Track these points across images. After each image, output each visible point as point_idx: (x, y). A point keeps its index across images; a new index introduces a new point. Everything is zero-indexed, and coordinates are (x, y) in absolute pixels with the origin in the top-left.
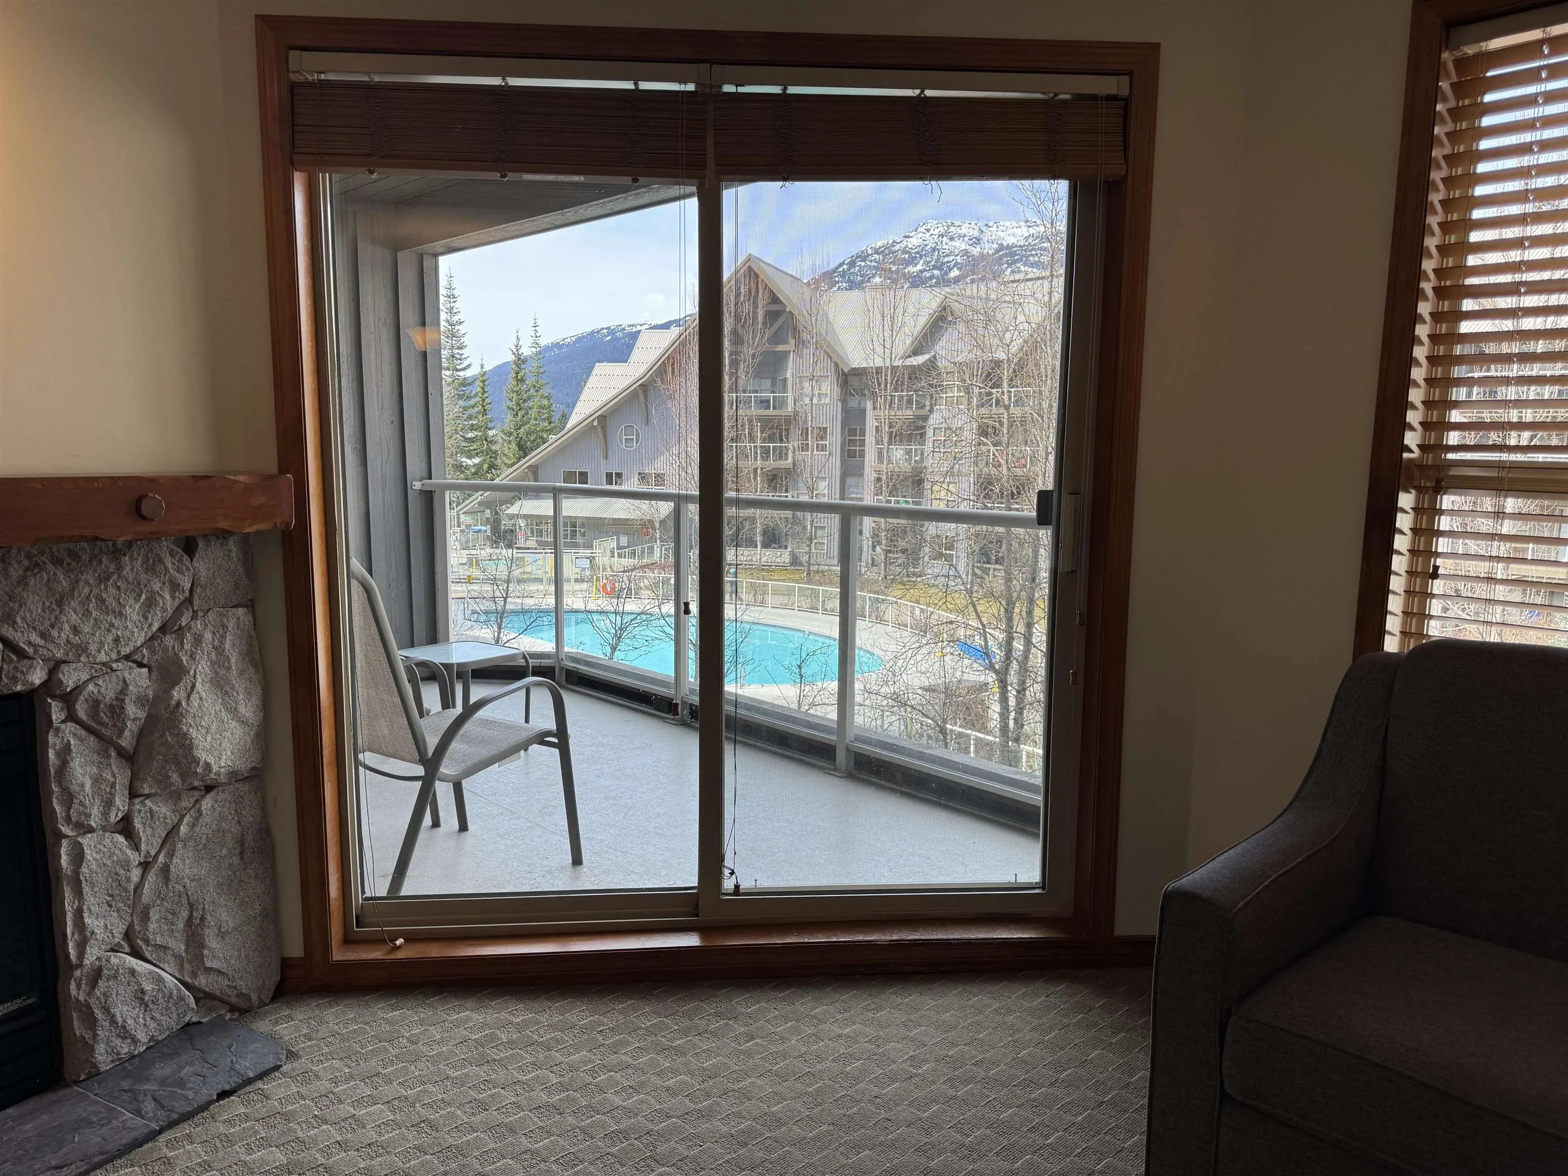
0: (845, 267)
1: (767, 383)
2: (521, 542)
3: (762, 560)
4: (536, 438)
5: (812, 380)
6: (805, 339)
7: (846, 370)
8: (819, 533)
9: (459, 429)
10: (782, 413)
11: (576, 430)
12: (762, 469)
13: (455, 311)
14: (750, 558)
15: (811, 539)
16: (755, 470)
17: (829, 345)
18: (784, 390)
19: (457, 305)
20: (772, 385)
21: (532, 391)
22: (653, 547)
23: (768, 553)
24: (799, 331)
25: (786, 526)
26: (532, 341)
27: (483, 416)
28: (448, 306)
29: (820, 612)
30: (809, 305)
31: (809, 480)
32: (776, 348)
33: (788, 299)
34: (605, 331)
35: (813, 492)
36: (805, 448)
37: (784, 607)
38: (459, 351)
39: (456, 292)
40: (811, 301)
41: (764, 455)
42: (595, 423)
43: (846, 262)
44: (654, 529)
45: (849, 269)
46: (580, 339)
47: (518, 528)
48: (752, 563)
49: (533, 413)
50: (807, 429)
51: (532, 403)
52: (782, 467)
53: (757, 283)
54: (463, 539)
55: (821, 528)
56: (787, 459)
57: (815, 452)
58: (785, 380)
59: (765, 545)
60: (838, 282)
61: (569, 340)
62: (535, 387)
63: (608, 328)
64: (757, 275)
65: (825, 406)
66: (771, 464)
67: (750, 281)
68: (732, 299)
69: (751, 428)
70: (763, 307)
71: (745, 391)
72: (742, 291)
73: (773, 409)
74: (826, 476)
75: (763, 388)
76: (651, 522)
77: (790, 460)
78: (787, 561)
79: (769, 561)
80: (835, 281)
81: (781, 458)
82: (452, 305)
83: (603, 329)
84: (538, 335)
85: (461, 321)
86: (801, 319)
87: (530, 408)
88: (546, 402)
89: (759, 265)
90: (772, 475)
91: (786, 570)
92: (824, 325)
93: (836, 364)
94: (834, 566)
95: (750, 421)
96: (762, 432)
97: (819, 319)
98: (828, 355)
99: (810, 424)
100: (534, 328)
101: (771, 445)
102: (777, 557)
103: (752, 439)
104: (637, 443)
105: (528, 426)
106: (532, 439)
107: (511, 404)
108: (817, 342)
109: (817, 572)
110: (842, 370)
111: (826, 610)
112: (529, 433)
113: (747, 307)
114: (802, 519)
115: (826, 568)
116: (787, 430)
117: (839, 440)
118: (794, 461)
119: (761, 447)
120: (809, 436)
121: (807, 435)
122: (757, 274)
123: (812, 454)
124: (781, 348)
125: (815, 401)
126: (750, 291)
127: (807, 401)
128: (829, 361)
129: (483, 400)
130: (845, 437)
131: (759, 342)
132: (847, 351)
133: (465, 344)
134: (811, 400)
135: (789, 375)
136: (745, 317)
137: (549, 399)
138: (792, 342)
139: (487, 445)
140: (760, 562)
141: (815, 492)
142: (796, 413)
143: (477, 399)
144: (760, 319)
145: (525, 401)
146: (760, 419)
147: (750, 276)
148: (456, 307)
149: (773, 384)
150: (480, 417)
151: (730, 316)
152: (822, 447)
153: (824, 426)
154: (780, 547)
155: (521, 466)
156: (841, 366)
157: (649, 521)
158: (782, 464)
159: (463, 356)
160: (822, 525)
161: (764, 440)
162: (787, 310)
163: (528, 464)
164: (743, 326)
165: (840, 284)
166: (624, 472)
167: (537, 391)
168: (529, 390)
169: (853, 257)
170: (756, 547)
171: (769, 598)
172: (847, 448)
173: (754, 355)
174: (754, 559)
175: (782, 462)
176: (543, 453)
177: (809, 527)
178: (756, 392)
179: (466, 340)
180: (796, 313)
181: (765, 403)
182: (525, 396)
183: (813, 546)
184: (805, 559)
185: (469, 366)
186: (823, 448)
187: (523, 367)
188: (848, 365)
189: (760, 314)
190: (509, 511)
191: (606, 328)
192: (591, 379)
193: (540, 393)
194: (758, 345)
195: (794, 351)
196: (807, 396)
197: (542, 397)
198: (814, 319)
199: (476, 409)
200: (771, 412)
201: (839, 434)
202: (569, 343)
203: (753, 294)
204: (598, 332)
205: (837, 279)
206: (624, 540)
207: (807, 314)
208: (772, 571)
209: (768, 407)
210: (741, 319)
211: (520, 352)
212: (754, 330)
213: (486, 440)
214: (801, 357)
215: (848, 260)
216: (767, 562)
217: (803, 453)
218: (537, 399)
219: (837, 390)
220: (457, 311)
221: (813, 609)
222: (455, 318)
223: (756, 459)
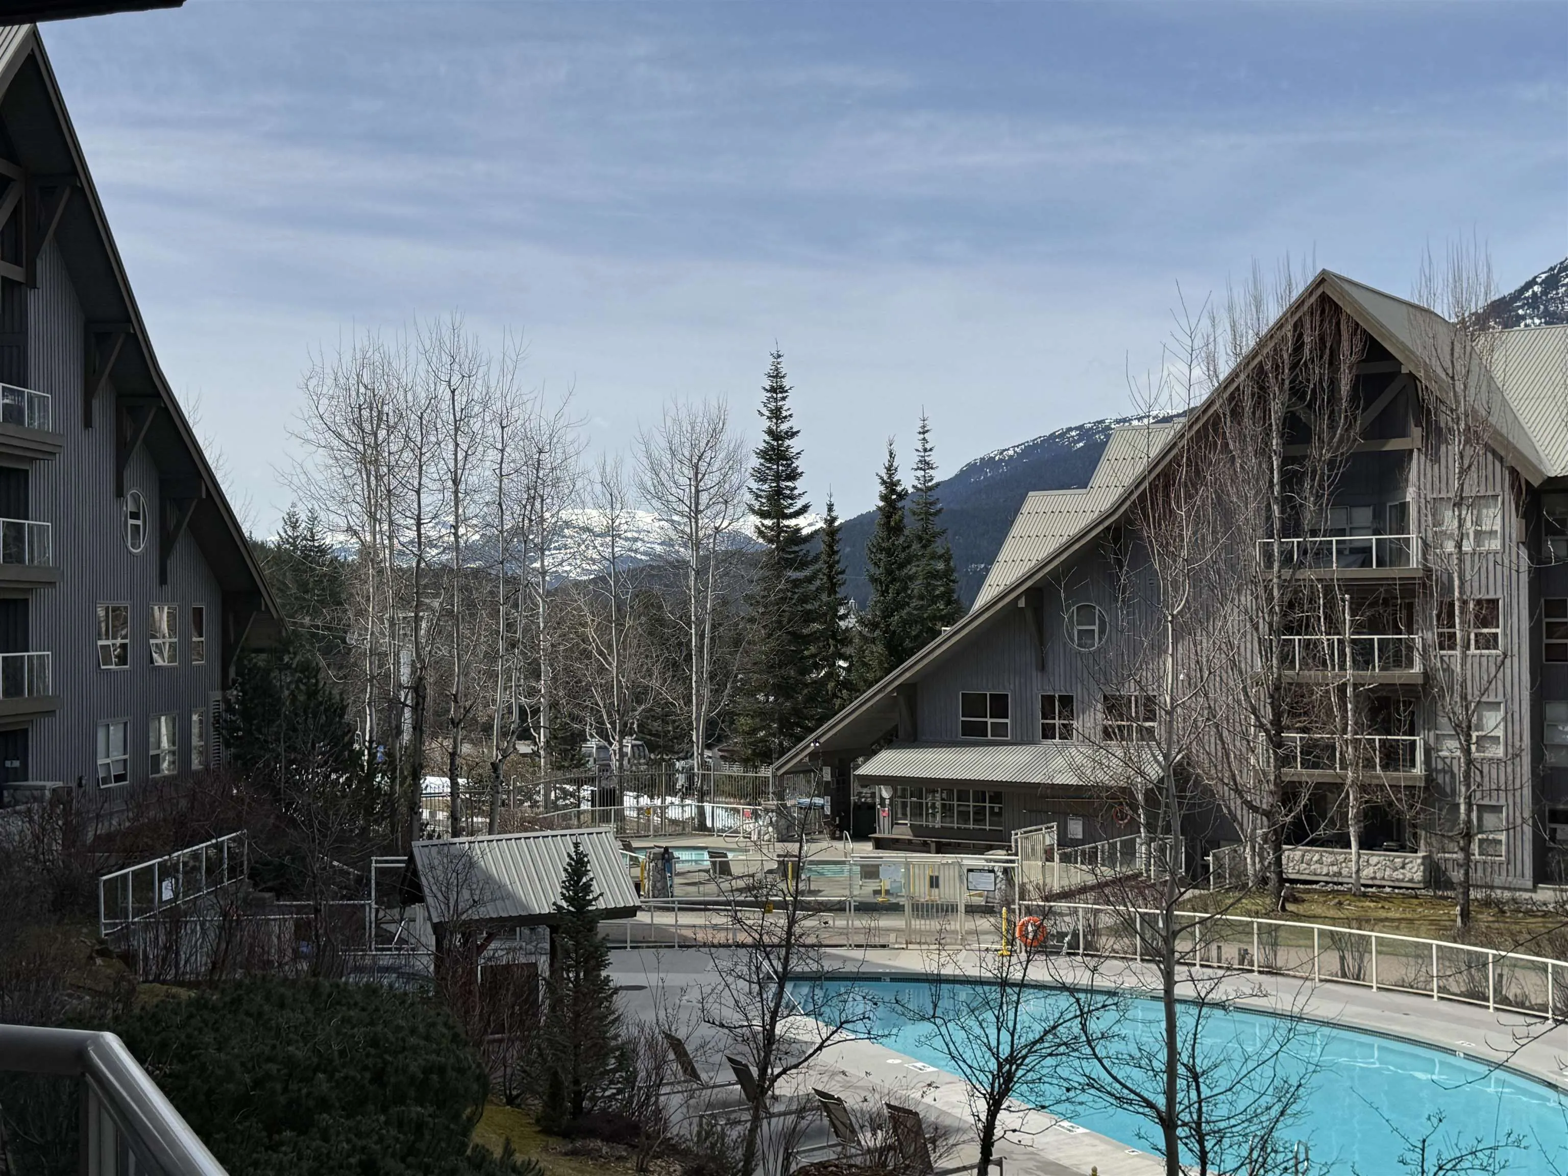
0: (1537, 288)
1: (1363, 515)
2: (884, 830)
3: (1364, 873)
4: (921, 632)
5: (1458, 505)
6: (1443, 425)
7: (1536, 483)
8: (1490, 820)
9: (785, 620)
10: (1394, 572)
11: (986, 616)
12: (1355, 686)
13: (784, 414)
14: (1335, 869)
15: (1468, 836)
16: (1342, 689)
17: (1497, 433)
18: (1402, 528)
19: (786, 404)
20: (1374, 517)
21: (916, 546)
22: (1133, 841)
23: (1373, 860)
24: (1429, 410)
25: (1411, 806)
26: (918, 459)
27: (829, 596)
28: (772, 405)
29: (1491, 1004)
30: (1448, 357)
31: (1458, 710)
32: (1384, 445)
33: (1404, 348)
34: (1073, 433)
35: (1469, 736)
36: (1448, 641)
37: (1405, 987)
38: (789, 484)
39: (786, 383)
40: (1452, 349)
41: (1359, 658)
42: (1022, 603)
43: (1539, 280)
44: (1134, 807)
45: (1545, 293)
46: (1030, 449)
47: (878, 800)
48: (1340, 880)
49: (916, 587)
50: (1452, 605)
51: (914, 570)
52: (1397, 682)
53: (1338, 324)
54: (783, 822)
55: (1496, 809)
56: (1410, 664)
57: (1473, 650)
58: (1403, 508)
59: (1368, 843)
60: (1523, 318)
61: (1011, 452)
62: (920, 539)
63: (1080, 428)
64: (1337, 309)
65: (1491, 557)
66: (1376, 674)
67: (1322, 321)
68: (1286, 356)
69: (1331, 604)
70: (1350, 368)
71: (1314, 533)
72: (1307, 339)
73: (1377, 566)
74: (1500, 698)
75: (1354, 525)
76: (1127, 792)
77: (1417, 668)
78: (1418, 876)
79: (1378, 875)
80: (1518, 315)
81: (1398, 664)
82: (780, 403)
83: (1070, 429)
84: (928, 446)
85: (794, 430)
86: (1433, 386)
87: (911, 578)
88: (941, 566)
89: (1341, 288)
90: (1378, 699)
91: (1416, 897)
92: (1484, 396)
93: (1513, 472)
94: (1526, 890)
95: (1328, 590)
96: (1353, 615)
97: (1472, 382)
98: (1494, 453)
99: (1457, 594)
100: (922, 436)
101: (1376, 637)
102: (1396, 869)
103: (1333, 626)
104: (1100, 639)
105: (907, 609)
106: (914, 633)
107: (877, 572)
108: (1468, 428)
109: (1487, 903)
110: (1527, 482)
111: (1505, 1000)
112: (904, 623)
113: (1317, 372)
114: (1448, 790)
115: (1507, 894)
116: (1410, 607)
117: (1525, 625)
118: (1425, 669)
119: (1353, 641)
120: (1457, 620)
121: (1451, 615)
122: (1336, 305)
123: (1464, 656)
124: (1394, 445)
125: (1467, 547)
126: (1322, 339)
127: (1450, 547)
128: (1498, 464)
129: (831, 567)
130: (1539, 621)
131: (1342, 436)
132: (1537, 445)
133: (799, 470)
134: (1459, 546)
135: (1410, 495)
136: (1314, 391)
137: (947, 561)
138: (1417, 432)
139: (836, 646)
140: (1359, 878)
141: (1474, 735)
142: (1428, 571)
143: (820, 565)
144: (1345, 388)
145: (901, 566)
146: (1349, 586)
147: (1323, 312)
148: (785, 408)
149: (1378, 515)
150: (824, 597)
151: (1281, 389)
152: (1488, 641)
153: (1491, 596)
154: (1402, 848)
155: (885, 687)
156: (1525, 475)
157: (1123, 790)
158: (1397, 676)
159: (796, 492)
160: (1493, 803)
161: (1358, 628)
162: (1404, 370)
163: (897, 683)
164: (1309, 406)
165: (1529, 321)
166: (1077, 693)
167: (924, 547)
168: (909, 547)
169: (1552, 269)
170: (1349, 846)
171: (1373, 964)
172: (1546, 641)
173: (1331, 463)
174: (1345, 872)
175: (1397, 672)
176: (926, 661)
177: (1463, 808)
178: (1342, 532)
179: (800, 464)
180: (1421, 374)
181: (1362, 554)
182: (903, 556)
183: (1475, 847)
184: (1457, 875)
185: (804, 509)
186: (1490, 642)
187: (900, 505)
188: (1541, 473)
189: (1343, 382)
190: (862, 771)
191: (1076, 428)
192: (1020, 520)
193: (929, 550)
194: (1341, 441)
195: (1419, 449)
196: (1451, 536)
197: (932, 558)
198: (1459, 387)
199: (818, 583)
200: (1374, 571)
201: (1525, 613)
202: (1011, 457)
203: (1328, 345)
204: (1063, 435)
205: (1521, 312)
206: (1076, 829)
207: (1443, 376)
208: (1385, 899)
209: (1367, 563)
210: (1305, 393)
211: (896, 478)
212: (1332, 412)
213: (834, 637)
214: (1436, 459)
215: (1543, 276)
216: (1374, 878)
217: (1442, 652)
218: (924, 561)
219: (1516, 526)
220: (788, 413)
221: (1475, 996)
222: (784, 427)
223: (1342, 667)
